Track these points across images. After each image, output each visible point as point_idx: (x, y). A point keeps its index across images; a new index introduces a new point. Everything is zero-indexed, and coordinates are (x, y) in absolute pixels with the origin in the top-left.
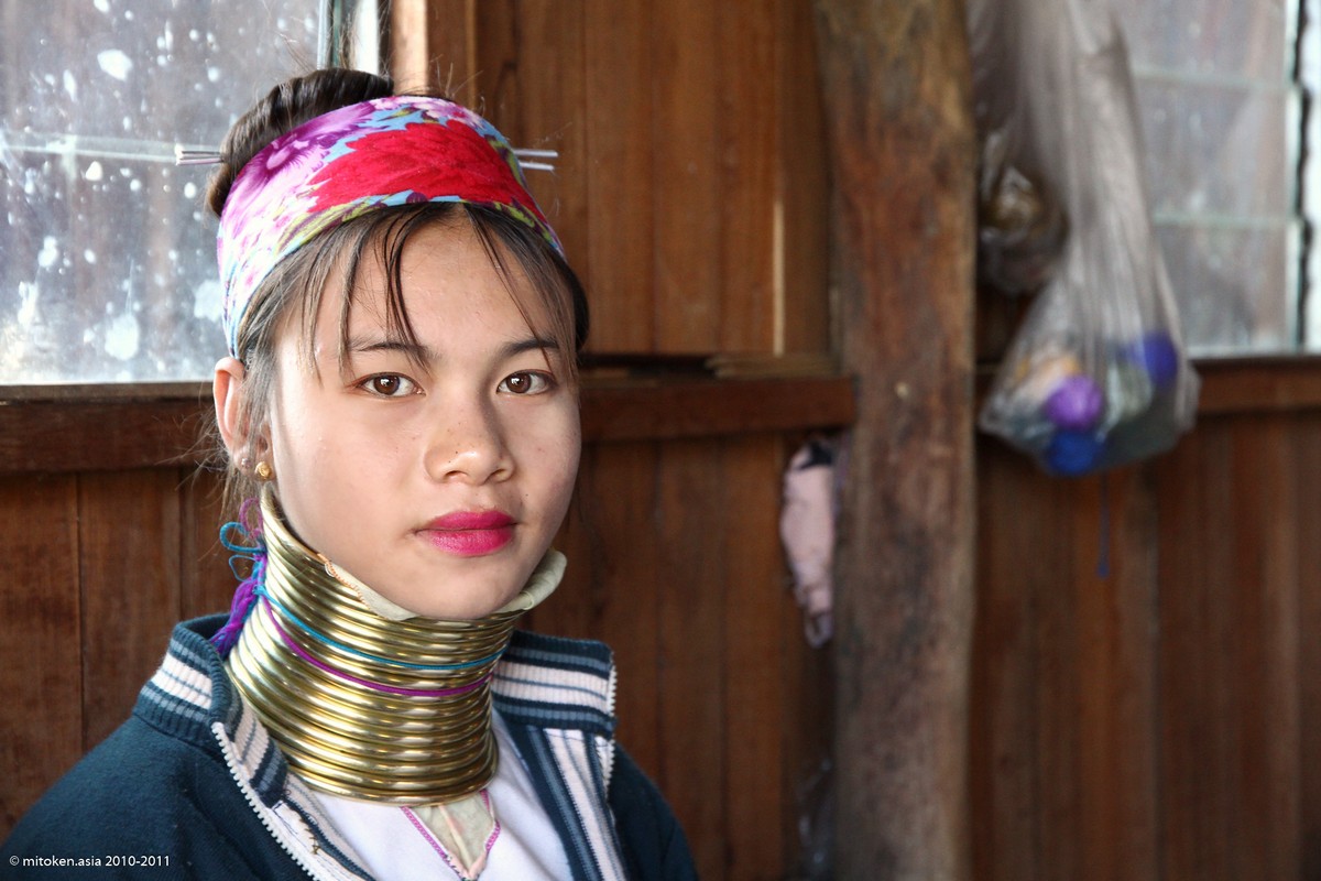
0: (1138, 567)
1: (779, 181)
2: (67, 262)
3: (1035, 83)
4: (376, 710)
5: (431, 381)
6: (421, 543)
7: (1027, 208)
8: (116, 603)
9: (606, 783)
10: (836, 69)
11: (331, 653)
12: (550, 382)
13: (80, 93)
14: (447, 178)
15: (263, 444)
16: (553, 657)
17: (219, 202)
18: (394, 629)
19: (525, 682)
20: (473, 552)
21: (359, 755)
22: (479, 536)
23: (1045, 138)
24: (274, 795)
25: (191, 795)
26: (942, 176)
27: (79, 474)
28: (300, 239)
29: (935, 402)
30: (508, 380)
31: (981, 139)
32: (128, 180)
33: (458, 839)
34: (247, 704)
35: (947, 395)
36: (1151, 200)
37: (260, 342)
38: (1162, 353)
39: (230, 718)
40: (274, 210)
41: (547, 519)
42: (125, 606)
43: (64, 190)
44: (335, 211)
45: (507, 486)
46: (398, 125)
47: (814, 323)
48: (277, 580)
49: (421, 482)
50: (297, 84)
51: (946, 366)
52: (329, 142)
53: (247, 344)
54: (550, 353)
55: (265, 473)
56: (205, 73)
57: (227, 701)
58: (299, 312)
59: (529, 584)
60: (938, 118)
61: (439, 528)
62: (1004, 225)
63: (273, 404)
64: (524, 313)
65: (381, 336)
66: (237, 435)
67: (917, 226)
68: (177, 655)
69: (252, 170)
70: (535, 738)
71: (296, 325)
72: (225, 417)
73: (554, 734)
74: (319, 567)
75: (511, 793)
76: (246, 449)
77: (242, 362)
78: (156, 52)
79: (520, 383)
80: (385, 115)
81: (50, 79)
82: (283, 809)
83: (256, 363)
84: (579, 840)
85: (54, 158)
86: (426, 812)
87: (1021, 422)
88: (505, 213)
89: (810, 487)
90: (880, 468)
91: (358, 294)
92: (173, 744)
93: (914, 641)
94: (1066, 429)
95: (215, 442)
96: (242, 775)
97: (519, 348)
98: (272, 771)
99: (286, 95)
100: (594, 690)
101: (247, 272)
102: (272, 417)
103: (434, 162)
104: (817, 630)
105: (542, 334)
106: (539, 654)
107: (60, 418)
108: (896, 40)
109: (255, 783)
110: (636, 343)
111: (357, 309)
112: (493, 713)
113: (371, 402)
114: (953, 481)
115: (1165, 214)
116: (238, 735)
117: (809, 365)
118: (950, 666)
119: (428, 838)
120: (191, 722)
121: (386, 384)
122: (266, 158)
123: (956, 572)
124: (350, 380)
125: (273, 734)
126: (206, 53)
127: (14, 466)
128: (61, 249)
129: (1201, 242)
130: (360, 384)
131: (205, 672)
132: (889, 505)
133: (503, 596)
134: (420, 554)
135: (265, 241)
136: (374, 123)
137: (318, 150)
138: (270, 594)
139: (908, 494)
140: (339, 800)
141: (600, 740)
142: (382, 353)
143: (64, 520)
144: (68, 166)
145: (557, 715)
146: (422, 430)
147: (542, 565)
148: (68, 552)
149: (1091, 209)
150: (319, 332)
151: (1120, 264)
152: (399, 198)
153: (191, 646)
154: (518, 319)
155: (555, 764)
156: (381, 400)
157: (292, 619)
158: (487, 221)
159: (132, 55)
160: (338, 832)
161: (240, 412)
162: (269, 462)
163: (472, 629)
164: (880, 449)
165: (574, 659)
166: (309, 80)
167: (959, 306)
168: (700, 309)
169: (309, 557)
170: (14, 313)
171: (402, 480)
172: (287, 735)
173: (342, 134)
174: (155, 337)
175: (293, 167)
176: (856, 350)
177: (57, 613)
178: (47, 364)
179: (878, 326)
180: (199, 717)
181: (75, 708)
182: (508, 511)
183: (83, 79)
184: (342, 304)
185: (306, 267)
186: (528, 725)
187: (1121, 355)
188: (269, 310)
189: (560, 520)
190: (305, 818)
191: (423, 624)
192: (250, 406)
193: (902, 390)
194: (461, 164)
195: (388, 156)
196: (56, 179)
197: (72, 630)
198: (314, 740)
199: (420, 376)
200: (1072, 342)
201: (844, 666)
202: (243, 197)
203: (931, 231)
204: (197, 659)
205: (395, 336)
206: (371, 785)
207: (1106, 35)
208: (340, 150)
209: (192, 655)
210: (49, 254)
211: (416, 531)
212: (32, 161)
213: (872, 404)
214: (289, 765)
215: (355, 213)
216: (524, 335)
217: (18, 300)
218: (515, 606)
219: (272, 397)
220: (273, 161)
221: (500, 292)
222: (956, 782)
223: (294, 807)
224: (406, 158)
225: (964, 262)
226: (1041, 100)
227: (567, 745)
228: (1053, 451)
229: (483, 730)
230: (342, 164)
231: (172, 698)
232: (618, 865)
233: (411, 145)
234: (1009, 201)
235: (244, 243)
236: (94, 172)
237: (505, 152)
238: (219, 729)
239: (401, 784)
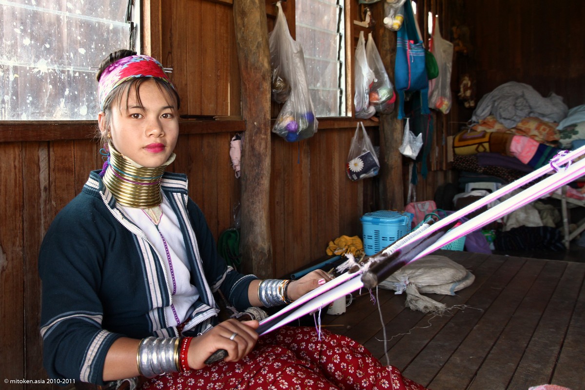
0: (306, 162)
1: (229, 78)
2: (71, 94)
3: (284, 59)
4: (135, 188)
5: (146, 115)
6: (144, 150)
7: (282, 85)
8: (82, 168)
9: (186, 204)
10: (241, 55)
11: (125, 176)
12: (172, 116)
13: (74, 57)
14: (149, 72)
15: (109, 130)
16: (174, 177)
17: (99, 78)
18: (139, 170)
19: (168, 183)
20: (156, 152)
21: (132, 198)
22: (157, 149)
23: (286, 70)
24: (113, 207)
25: (95, 207)
26: (264, 78)
27: (74, 140)
28: (117, 85)
29: (262, 126)
30: (163, 115)
31: (272, 70)
32: (85, 76)
33: (154, 216)
34: (107, 188)
35: (265, 124)
36: (308, 85)
37: (108, 108)
38: (311, 116)
39: (103, 190)
40: (111, 79)
41: (171, 146)
42: (84, 169)
43: (70, 78)
44: (124, 79)
45: (163, 138)
46: (138, 61)
47: (237, 109)
48: (112, 161)
49: (144, 137)
50: (116, 53)
51: (265, 118)
52: (123, 64)
53: (105, 108)
54: (172, 109)
55: (109, 137)
56: (102, 53)
57: (102, 187)
58: (117, 101)
59: (168, 160)
60: (263, 65)
61: (148, 147)
62: (277, 88)
63: (111, 121)
64: (166, 100)
65: (135, 105)
66: (103, 128)
67: (258, 88)
68: (91, 178)
69: (106, 71)
70: (170, 195)
71: (116, 103)
72: (100, 126)
73: (175, 194)
74: (121, 157)
75: (166, 206)
76: (105, 131)
77: (104, 112)
78: (91, 49)
79: (166, 116)
80: (135, 59)
81: (67, 54)
82: (115, 209)
83: (107, 112)
84: (180, 216)
85: (68, 71)
86: (147, 210)
87: (281, 130)
88: (162, 79)
89: (236, 144)
90: (251, 140)
91: (130, 96)
92: (91, 196)
93: (258, 177)
94: (291, 132)
95: (98, 131)
96: (106, 202)
97: (165, 108)
98: (113, 202)
99: (113, 55)
100: (183, 184)
101: (105, 93)
102: (111, 124)
103: (146, 68)
104: (237, 175)
105: (170, 105)
106: (171, 177)
107: (69, 128)
108: (254, 49)
109: (109, 204)
110: (198, 113)
111: (130, 100)
112: (161, 190)
113: (133, 120)
114: (266, 143)
115: (312, 87)
116: (105, 194)
117: (236, 118)
118: (265, 182)
119: (147, 216)
120: (95, 192)
121: (136, 116)
122: (109, 68)
123: (267, 162)
124: (128, 115)
125: (113, 194)
126: (102, 49)
127: (59, 138)
128: (70, 91)
129: (320, 93)
130: (130, 116)
131: (97, 181)
132: (253, 148)
133: (162, 162)
134: (144, 153)
135: (109, 86)
136: (133, 61)
137: (121, 66)
138: (111, 164)
139: (257, 146)
140: (128, 208)
141: (185, 195)
142: (135, 109)
143: (71, 150)
144: (71, 73)
145: (175, 190)
146: (144, 126)
147: (171, 156)
148: (72, 157)
149: (296, 85)
150: (121, 105)
151: (302, 97)
152: (139, 76)
153: (94, 175)
154: (165, 102)
155: (175, 200)
156: (135, 119)
157: (116, 169)
158: (158, 81)
159: (86, 50)
160: (127, 214)
161: (104, 123)
162: (110, 134)
163: (155, 170)
164: (251, 136)
165: (178, 178)
166: (118, 52)
167: (267, 105)
168: (212, 106)
169: (119, 155)
170: (59, 105)
171: (140, 137)
172: (116, 194)
173: (126, 63)
174: (90, 110)
175: (115, 70)
176: (245, 114)
177: (69, 170)
178: (66, 116)
179: (250, 110)
180: (96, 191)
181: (73, 191)
182: (163, 143)
183: (75, 54)
184: (126, 99)
185: (118, 91)
186: (169, 192)
187: (302, 117)
188: (110, 100)
189: (175, 146)
190: (120, 212)
191: (145, 168)
192: (106, 122)
193: (255, 123)
194: (152, 69)
195: (136, 67)
196: (69, 76)
197: (73, 174)
198: (122, 195)
199: (144, 114)
200: (292, 113)
201: (243, 182)
202: (104, 77)
203: (262, 89)
204: (96, 178)
205: (138, 105)
206: (135, 205)
207: (299, 49)
208: (125, 66)
209: (94, 178)
210: (67, 92)
211: (143, 148)
212: (63, 72)
213: (249, 126)
214: (117, 201)
215: (129, 79)
216: (166, 105)
217: (60, 102)
218: (165, 165)
219: (111, 119)
220: (111, 69)
221: (161, 96)
222: (267, 207)
223: (118, 209)
224: (140, 68)
225: (269, 96)
226: (285, 62)
227: (177, 196)
228: (288, 137)
229: (159, 193)
230: (126, 69)
231: (90, 187)
232: (189, 222)
233: (141, 65)
234: (278, 83)
235: (104, 87)
236: (77, 74)
237: (161, 67)
238: (101, 192)
239: (141, 204)
